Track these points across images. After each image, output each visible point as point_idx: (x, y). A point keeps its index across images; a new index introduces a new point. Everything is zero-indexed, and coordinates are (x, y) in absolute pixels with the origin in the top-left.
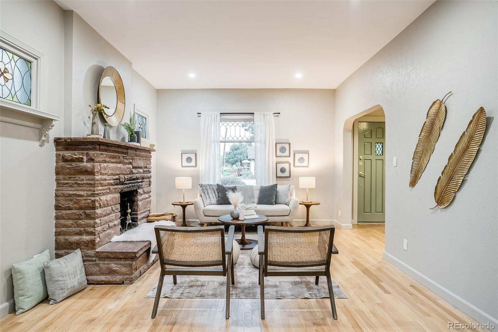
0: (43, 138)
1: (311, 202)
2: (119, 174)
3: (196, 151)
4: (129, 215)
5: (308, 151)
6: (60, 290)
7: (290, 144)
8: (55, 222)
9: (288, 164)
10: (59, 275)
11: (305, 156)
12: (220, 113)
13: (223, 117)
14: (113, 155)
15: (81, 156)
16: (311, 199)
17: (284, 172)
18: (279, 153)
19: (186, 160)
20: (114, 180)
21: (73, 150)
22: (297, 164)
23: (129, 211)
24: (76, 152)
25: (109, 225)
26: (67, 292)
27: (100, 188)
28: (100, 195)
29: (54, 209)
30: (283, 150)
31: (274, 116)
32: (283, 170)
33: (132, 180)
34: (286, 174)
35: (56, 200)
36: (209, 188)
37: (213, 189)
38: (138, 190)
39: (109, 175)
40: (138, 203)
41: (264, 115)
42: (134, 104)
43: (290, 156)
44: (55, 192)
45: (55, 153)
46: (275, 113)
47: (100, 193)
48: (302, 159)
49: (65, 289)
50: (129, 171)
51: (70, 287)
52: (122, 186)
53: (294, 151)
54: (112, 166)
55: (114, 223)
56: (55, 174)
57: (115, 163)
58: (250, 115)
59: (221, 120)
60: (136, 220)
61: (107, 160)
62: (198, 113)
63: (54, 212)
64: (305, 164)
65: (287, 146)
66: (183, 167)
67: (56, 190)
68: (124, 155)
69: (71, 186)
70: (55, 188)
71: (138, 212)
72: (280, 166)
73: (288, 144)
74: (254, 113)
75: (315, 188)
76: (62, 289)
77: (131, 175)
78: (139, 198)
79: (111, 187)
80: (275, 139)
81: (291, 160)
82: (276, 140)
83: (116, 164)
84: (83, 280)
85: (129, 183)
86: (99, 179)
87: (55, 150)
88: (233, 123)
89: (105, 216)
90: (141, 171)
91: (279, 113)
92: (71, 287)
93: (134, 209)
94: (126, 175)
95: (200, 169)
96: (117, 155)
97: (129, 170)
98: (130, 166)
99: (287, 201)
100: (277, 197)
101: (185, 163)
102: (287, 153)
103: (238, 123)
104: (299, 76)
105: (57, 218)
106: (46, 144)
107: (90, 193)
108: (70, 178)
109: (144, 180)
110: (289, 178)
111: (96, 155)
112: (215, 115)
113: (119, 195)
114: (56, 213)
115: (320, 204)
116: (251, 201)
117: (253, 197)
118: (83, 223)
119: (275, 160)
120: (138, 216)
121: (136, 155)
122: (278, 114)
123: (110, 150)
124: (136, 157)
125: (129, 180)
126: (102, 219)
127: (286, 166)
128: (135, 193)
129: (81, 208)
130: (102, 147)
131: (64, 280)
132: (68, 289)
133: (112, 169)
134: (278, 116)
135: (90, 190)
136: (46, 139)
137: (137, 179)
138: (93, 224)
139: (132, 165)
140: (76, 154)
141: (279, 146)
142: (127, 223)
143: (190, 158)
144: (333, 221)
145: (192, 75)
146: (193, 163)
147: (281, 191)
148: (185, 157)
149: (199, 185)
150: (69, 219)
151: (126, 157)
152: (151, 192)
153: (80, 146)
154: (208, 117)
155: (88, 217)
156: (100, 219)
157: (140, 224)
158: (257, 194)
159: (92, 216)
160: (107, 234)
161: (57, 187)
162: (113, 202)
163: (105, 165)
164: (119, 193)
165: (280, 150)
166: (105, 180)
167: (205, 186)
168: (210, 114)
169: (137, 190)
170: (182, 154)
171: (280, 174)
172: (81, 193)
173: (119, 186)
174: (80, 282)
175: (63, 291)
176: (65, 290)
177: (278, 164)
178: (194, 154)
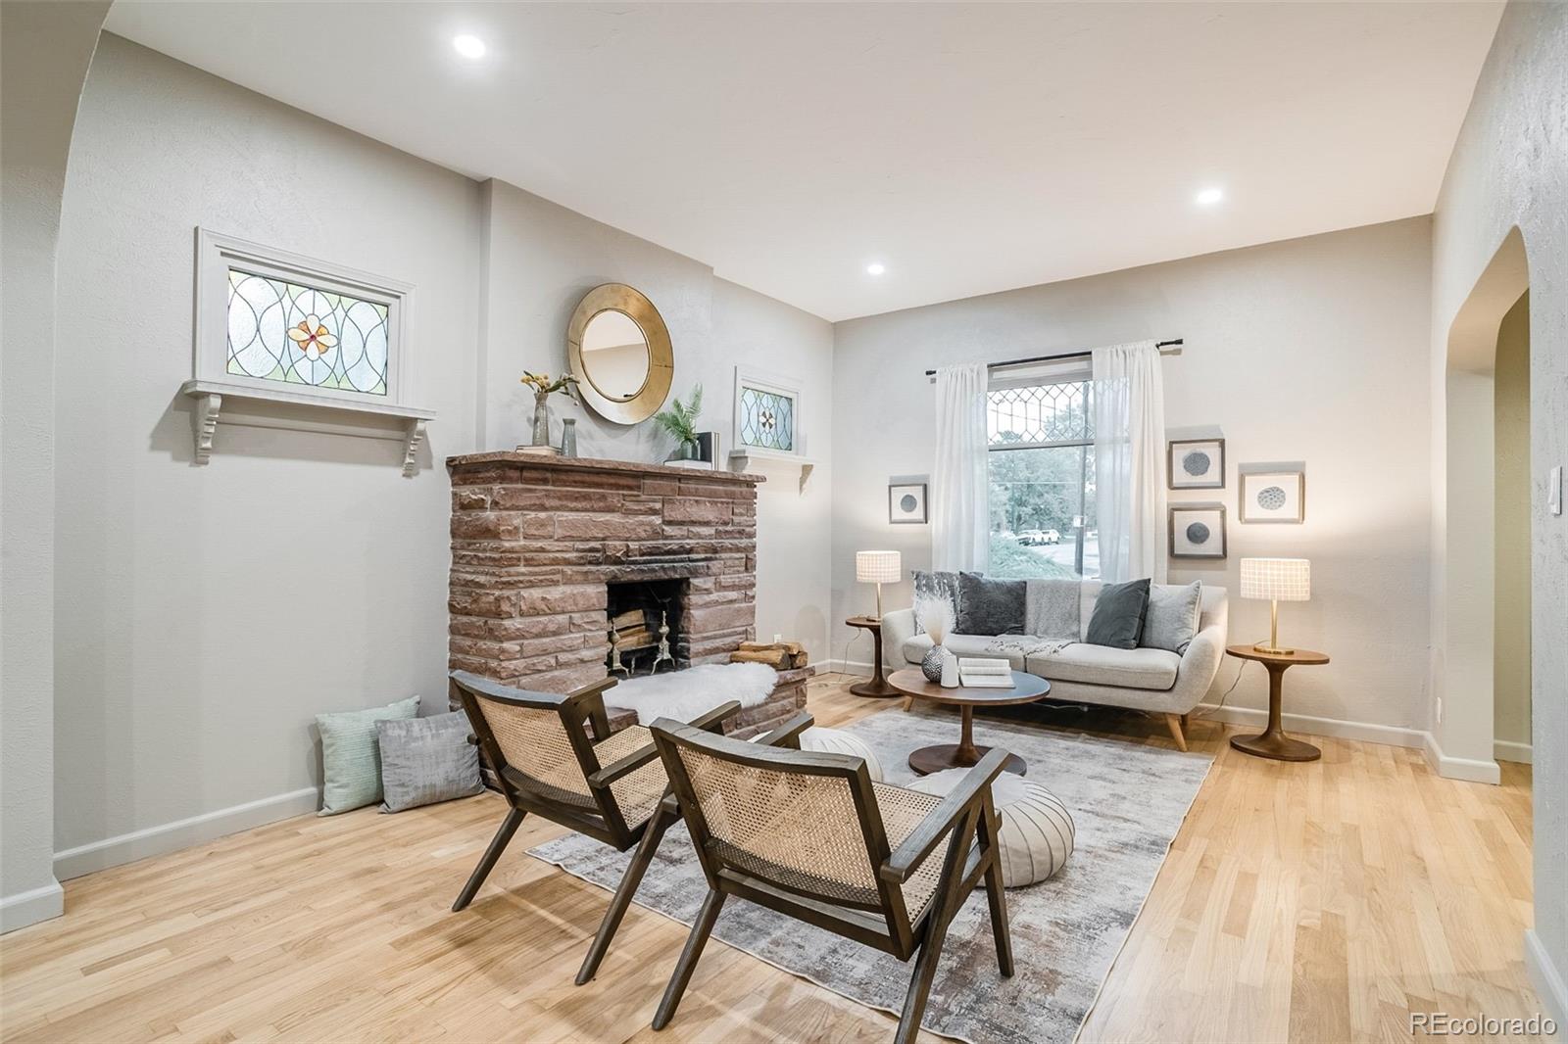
0: (408, 460)
1: (1292, 653)
2: (604, 539)
3: (927, 477)
4: (664, 639)
5: (1303, 464)
6: (397, 786)
7: (1222, 443)
8: (449, 638)
9: (1217, 514)
10: (399, 753)
11: (1289, 484)
12: (990, 366)
13: (997, 375)
14: (578, 492)
15: (482, 496)
16: (1290, 640)
17: (1202, 542)
18: (1181, 476)
19: (901, 504)
20: (578, 550)
21: (472, 483)
22: (1254, 509)
23: (665, 629)
24: (476, 488)
25: (557, 657)
26: (413, 794)
27: (522, 569)
28: (521, 585)
29: (448, 611)
30: (1197, 464)
31: (1162, 353)
32: (1197, 534)
33: (663, 554)
34: (1211, 546)
35: (451, 592)
36: (939, 583)
37: (951, 587)
38: (691, 580)
39: (556, 541)
40: (692, 611)
41: (1125, 353)
42: (736, 368)
43: (1223, 486)
44: (449, 573)
45: (451, 489)
46: (1162, 344)
47: (521, 582)
48: (1272, 496)
49: (408, 786)
50: (645, 531)
51: (421, 784)
52: (613, 568)
53: (1241, 467)
54: (571, 518)
55: (578, 656)
56: (449, 536)
57: (586, 510)
58: (1081, 360)
59: (994, 386)
60: (686, 654)
61: (548, 503)
62: (928, 373)
63: (448, 619)
64: (1290, 509)
65: (1212, 452)
66: (891, 522)
67: (452, 570)
68: (625, 492)
69: (469, 563)
70: (450, 566)
71: (691, 636)
72: (1184, 520)
73: (1217, 443)
74: (1090, 353)
75: (1306, 602)
76: (403, 785)
77: (661, 542)
78: (694, 599)
79: (568, 570)
80: (1166, 430)
81: (1228, 497)
82: (1167, 432)
83: (591, 514)
84: (462, 776)
85: (645, 562)
86: (518, 549)
87: (450, 483)
88: (1033, 389)
89: (538, 636)
90: (710, 531)
91: (1180, 342)
92: (424, 786)
93: (683, 627)
94: (632, 540)
95: (933, 532)
96: (594, 492)
97: (648, 528)
98: (657, 520)
99: (1181, 638)
100: (1148, 624)
101: (899, 513)
102: (1212, 475)
103: (1047, 388)
104: (1210, 197)
105: (454, 630)
106: (423, 473)
107: (494, 580)
108: (469, 545)
109: (718, 556)
110: (1219, 563)
111: (503, 492)
112: (972, 371)
113: (605, 588)
114: (451, 620)
115: (1326, 662)
116: (1068, 632)
117: (1078, 619)
118: (484, 647)
119: (1165, 497)
120: (691, 645)
121: (680, 492)
122: (1174, 346)
123: (565, 481)
124: (679, 498)
125: (650, 554)
126: (526, 642)
127: (1210, 520)
128: (684, 586)
129: (480, 614)
130: (526, 474)
131: (410, 768)
132: (417, 788)
133: (573, 525)
134: (1178, 352)
135: (493, 574)
136: (413, 461)
137: (690, 551)
138: (497, 652)
139: (663, 517)
140: (477, 490)
141: (1181, 453)
142: (657, 658)
143: (911, 497)
144: (1421, 737)
145: (876, 269)
146: (918, 513)
147: (1160, 604)
148: (899, 494)
149: (913, 573)
150: (467, 635)
151: (638, 496)
152: (754, 585)
153: (479, 472)
154: (954, 379)
155: (491, 634)
156: (518, 642)
157: (695, 665)
158: (1088, 608)
159: (496, 633)
160: (549, 680)
161: (454, 563)
162: (576, 605)
163: (543, 515)
164: (607, 583)
165: (1185, 467)
166: (542, 550)
167: (928, 577)
168: (960, 369)
169: (688, 578)
170: (890, 487)
171: (1184, 546)
172: (482, 579)
173: (603, 568)
174: (450, 779)
175: (405, 790)
176: (410, 789)
177: (1177, 514)
178: (921, 488)
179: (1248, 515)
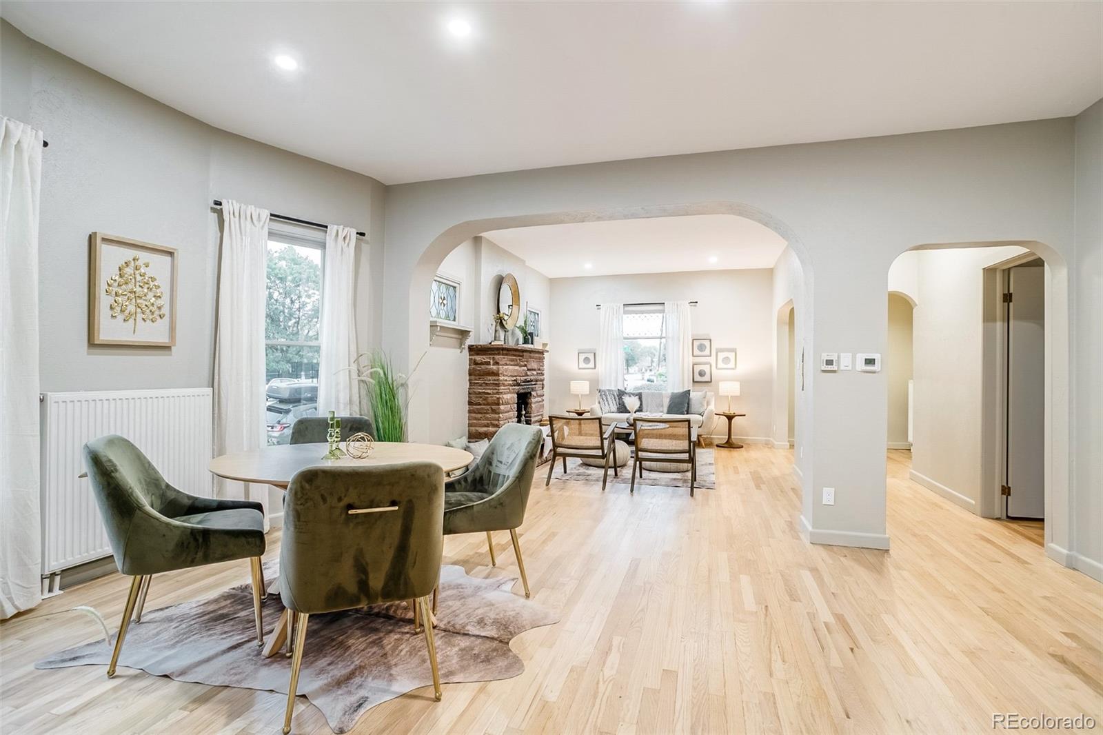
0: (461, 346)
1: (735, 413)
2: (517, 376)
3: (595, 349)
4: (523, 416)
5: (735, 349)
7: (710, 340)
8: (468, 415)
9: (709, 366)
11: (731, 356)
12: (624, 305)
13: (627, 308)
14: (512, 358)
15: (489, 360)
16: (735, 409)
17: (704, 376)
18: (697, 352)
19: (583, 361)
20: (512, 381)
21: (482, 355)
22: (721, 365)
23: (524, 412)
24: (484, 357)
25: (509, 421)
27: (503, 388)
29: (468, 404)
30: (701, 348)
31: (690, 306)
32: (702, 374)
33: (527, 382)
34: (707, 378)
35: (469, 397)
36: (609, 394)
37: (614, 395)
38: (532, 393)
39: (509, 377)
40: (532, 405)
41: (677, 305)
42: (528, 302)
43: (711, 356)
44: (468, 390)
45: (469, 357)
46: (690, 302)
47: (503, 392)
48: (726, 360)
52: (518, 387)
53: (717, 349)
54: (511, 368)
55: (512, 420)
56: (468, 375)
57: (514, 365)
58: (660, 306)
59: (625, 312)
60: (530, 422)
61: (508, 363)
62: (597, 305)
63: (468, 407)
64: (732, 365)
65: (707, 343)
66: (580, 369)
68: (520, 358)
69: (481, 386)
70: (468, 387)
71: (532, 415)
72: (697, 368)
73: (708, 341)
74: (664, 303)
75: (739, 396)
77: (526, 377)
78: (533, 400)
79: (511, 388)
81: (712, 360)
82: (693, 335)
83: (515, 367)
85: (525, 385)
86: (502, 380)
87: (469, 355)
88: (639, 315)
89: (506, 412)
90: (535, 373)
91: (697, 302)
93: (529, 411)
94: (521, 377)
95: (600, 372)
96: (515, 358)
97: (525, 372)
98: (525, 368)
99: (701, 410)
100: (689, 406)
101: (582, 365)
102: (707, 352)
103: (645, 315)
105: (470, 412)
106: (463, 351)
107: (495, 391)
108: (480, 378)
109: (537, 383)
110: (710, 384)
111: (500, 359)
112: (617, 306)
113: (516, 395)
115: (744, 415)
116: (660, 410)
117: (662, 406)
118: (490, 417)
119: (691, 360)
121: (531, 357)
122: (695, 304)
123: (510, 354)
124: (530, 360)
125: (524, 382)
126: (504, 414)
127: (706, 368)
128: (529, 395)
129: (488, 404)
130: (504, 352)
133: (511, 371)
134: (695, 306)
135: (496, 389)
136: (463, 346)
137: (532, 381)
138: (497, 418)
139: (527, 367)
141: (696, 343)
143: (588, 358)
145: (588, 265)
146: (591, 365)
147: (695, 398)
148: (582, 357)
149: (597, 390)
150: (479, 413)
151: (522, 359)
152: (543, 395)
153: (487, 351)
154: (609, 309)
155: (494, 411)
156: (502, 414)
158: (666, 402)
159: (497, 411)
161: (470, 386)
162: (512, 401)
163: (506, 367)
164: (516, 393)
165: (698, 349)
166: (506, 380)
167: (604, 391)
168: (612, 305)
170: (578, 353)
171: (698, 378)
172: (489, 391)
173: (516, 387)
177: (695, 366)
178: (593, 354)
179: (719, 366)
